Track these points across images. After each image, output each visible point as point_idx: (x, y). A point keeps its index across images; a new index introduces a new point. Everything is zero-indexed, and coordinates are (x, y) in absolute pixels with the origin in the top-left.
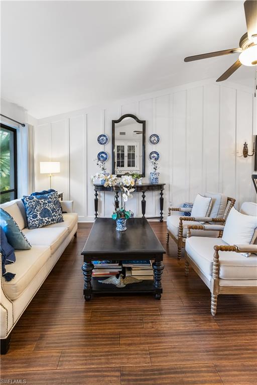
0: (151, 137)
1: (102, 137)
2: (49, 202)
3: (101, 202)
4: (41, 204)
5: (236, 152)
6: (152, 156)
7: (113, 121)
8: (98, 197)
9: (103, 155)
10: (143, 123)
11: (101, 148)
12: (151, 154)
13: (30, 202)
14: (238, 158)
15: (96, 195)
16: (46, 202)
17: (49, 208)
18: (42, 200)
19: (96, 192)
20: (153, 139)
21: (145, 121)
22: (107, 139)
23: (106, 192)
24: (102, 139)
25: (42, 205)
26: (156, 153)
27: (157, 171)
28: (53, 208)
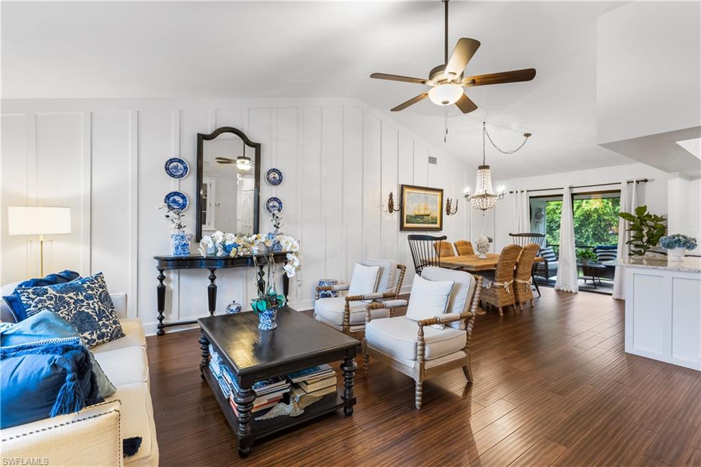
0: (269, 173)
1: (175, 164)
2: (89, 297)
3: (171, 292)
4: (68, 304)
5: (381, 206)
6: (271, 204)
7: (199, 135)
8: (164, 283)
9: (178, 198)
10: (257, 147)
11: (173, 185)
12: (269, 201)
13: (40, 301)
14: (383, 213)
15: (162, 278)
16: (81, 297)
17: (89, 311)
18: (71, 294)
19: (161, 271)
20: (272, 176)
21: (260, 145)
22: (186, 168)
23: (181, 270)
24: (176, 168)
25: (72, 306)
26: (275, 199)
27: (279, 231)
28: (99, 309)
